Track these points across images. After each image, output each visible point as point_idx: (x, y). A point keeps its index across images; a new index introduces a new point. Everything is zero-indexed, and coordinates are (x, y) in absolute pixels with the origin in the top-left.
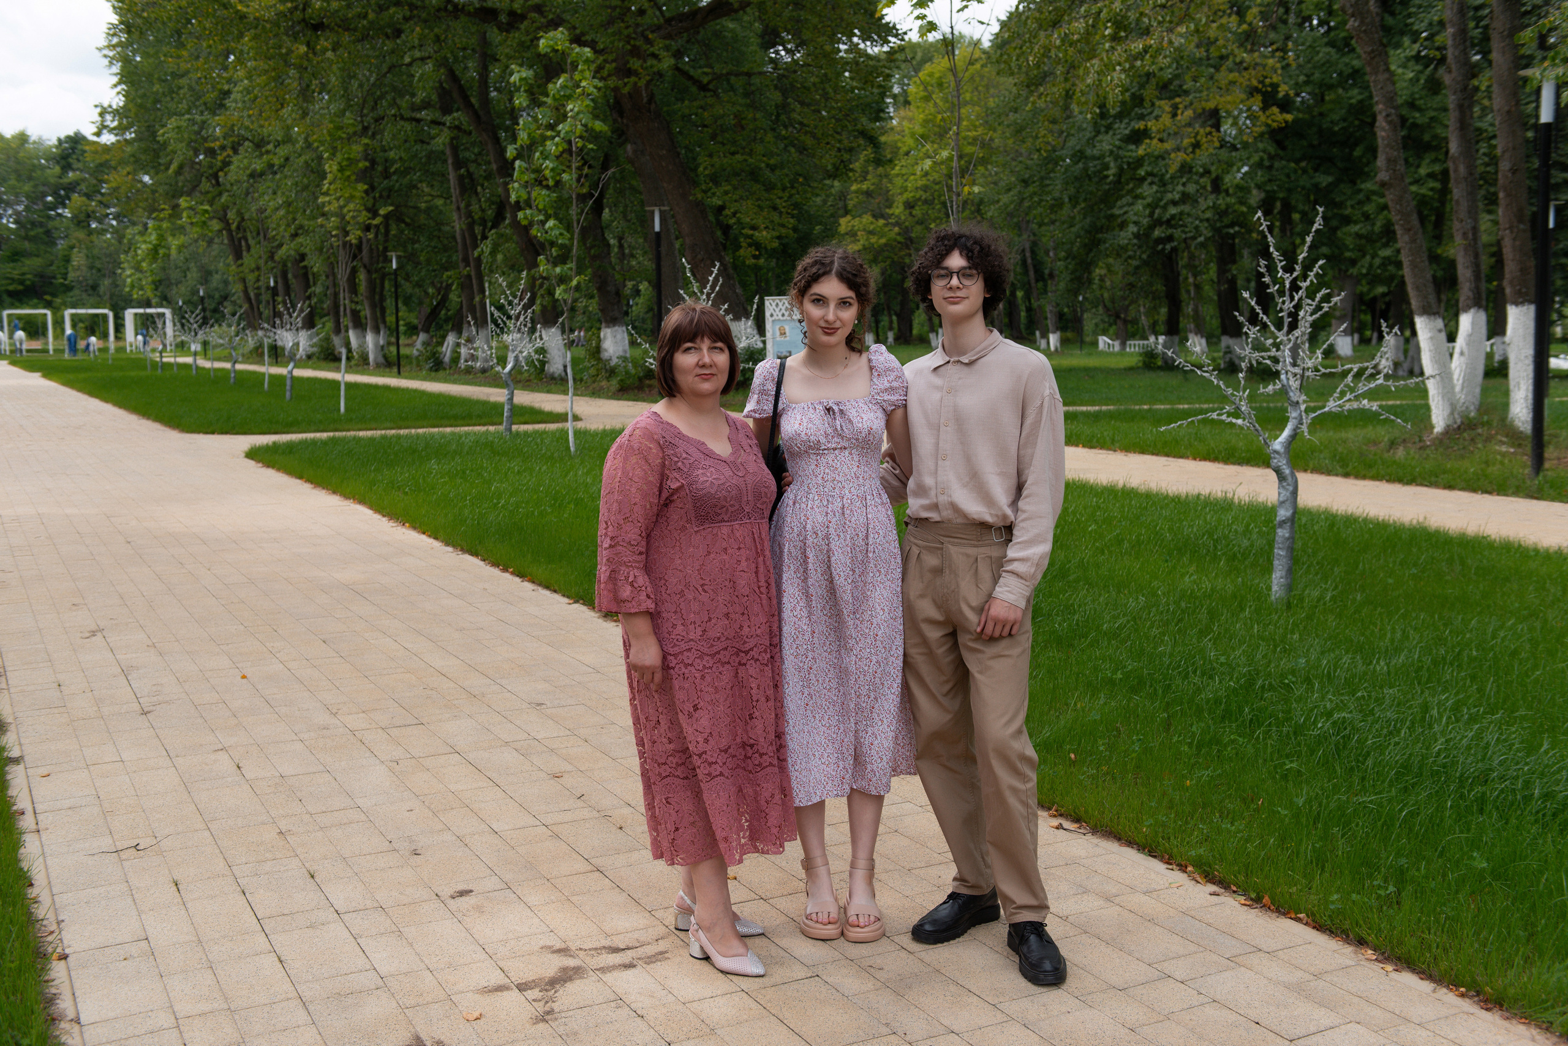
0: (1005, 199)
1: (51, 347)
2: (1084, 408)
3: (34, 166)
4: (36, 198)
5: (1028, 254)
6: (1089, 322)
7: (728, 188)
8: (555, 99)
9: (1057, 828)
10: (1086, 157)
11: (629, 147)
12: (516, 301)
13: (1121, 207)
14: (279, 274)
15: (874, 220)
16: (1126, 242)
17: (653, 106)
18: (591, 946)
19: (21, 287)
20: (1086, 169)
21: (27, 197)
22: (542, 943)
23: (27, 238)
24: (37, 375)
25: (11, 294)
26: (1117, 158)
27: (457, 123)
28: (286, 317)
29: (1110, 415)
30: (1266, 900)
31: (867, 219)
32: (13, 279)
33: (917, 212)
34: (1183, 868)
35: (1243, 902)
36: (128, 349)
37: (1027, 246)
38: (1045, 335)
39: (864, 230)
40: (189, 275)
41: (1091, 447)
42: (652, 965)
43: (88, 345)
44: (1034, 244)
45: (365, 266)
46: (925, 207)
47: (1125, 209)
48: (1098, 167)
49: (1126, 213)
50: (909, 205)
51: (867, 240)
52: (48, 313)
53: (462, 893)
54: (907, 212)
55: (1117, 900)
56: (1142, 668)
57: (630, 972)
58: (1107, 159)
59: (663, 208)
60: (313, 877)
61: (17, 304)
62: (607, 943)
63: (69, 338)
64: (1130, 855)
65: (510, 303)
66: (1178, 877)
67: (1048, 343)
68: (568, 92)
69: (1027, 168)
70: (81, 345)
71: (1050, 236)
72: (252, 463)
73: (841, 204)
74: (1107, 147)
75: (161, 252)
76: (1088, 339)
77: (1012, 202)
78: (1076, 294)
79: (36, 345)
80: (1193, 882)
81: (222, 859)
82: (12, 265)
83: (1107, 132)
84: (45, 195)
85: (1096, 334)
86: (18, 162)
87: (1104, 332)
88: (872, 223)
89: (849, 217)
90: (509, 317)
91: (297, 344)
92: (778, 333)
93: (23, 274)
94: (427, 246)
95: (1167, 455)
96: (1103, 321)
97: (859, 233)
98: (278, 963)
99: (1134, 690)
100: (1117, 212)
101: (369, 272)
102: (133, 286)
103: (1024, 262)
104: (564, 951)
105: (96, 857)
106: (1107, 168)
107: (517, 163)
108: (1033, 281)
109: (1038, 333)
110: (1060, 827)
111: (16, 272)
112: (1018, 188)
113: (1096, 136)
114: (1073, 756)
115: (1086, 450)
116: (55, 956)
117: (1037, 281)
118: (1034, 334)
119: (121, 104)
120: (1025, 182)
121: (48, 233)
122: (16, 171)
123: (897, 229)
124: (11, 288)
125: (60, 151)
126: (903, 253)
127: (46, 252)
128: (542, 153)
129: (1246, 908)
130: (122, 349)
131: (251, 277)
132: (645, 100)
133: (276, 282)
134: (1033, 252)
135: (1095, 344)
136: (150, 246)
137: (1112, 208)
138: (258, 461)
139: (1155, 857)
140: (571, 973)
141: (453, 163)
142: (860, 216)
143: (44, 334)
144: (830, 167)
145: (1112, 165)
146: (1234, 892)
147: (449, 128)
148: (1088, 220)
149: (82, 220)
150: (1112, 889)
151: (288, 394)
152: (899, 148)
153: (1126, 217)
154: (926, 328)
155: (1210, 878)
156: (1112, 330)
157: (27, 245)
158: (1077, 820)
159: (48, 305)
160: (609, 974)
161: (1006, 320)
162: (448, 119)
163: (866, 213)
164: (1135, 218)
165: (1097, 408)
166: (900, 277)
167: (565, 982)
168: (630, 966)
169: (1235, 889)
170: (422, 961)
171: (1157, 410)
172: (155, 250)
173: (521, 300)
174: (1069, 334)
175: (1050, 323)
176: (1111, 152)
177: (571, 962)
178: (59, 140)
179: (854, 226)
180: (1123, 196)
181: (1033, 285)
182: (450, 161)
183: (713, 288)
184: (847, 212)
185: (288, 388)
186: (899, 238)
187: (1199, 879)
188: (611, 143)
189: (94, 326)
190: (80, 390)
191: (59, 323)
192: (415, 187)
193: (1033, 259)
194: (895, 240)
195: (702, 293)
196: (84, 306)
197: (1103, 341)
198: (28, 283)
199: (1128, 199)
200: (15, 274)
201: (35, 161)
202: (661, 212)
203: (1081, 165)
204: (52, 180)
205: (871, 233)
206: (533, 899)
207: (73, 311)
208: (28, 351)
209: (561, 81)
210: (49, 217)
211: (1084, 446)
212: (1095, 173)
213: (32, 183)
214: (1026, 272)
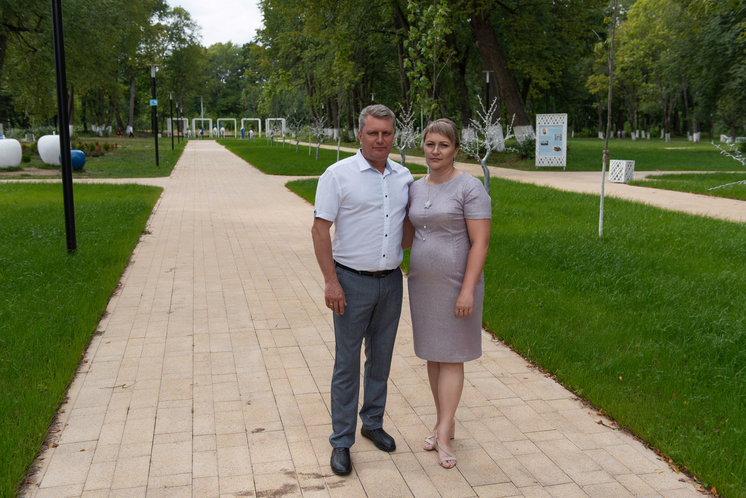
0: (672, 65)
1: (236, 135)
2: (699, 172)
3: (233, 56)
4: (234, 70)
5: (685, 93)
6: (716, 127)
7: (524, 61)
8: (427, 18)
9: (599, 423)
10: (716, 44)
11: (477, 42)
12: (407, 116)
13: (733, 69)
14: (327, 103)
15: (606, 77)
16: (735, 87)
17: (487, 22)
18: (307, 472)
19: (226, 109)
20: (716, 51)
21: (230, 70)
22: (283, 467)
23: (230, 87)
24: (224, 146)
25: (223, 112)
26: (733, 45)
27: (401, 33)
28: (317, 122)
29: (712, 177)
30: (714, 490)
31: (602, 76)
32: (224, 105)
33: (628, 73)
34: (667, 460)
35: (699, 489)
36: (267, 136)
37: (685, 89)
38: (691, 134)
39: (600, 82)
40: (294, 104)
41: (696, 193)
42: (333, 489)
43: (249, 134)
44: (689, 89)
45: (361, 100)
46: (632, 70)
47: (735, 70)
48: (722, 50)
49: (735, 72)
50: (623, 70)
51: (602, 86)
52: (235, 120)
53: (259, 430)
54: (622, 73)
55: (618, 478)
56: (679, 325)
57: (321, 492)
58: (727, 46)
59: (491, 71)
60: (193, 412)
61: (225, 116)
62: (316, 471)
63: (242, 131)
64: (638, 445)
65: (405, 117)
66: (663, 465)
67: (693, 138)
68: (433, 14)
69: (684, 50)
70: (247, 133)
71: (697, 83)
72: (287, 189)
73: (590, 69)
74: (727, 39)
75: (273, 93)
76: (715, 136)
77: (675, 67)
78: (709, 113)
79: (230, 133)
80: (671, 470)
81: (157, 397)
82: (223, 99)
83: (728, 31)
84: (237, 69)
85: (720, 133)
86: (227, 55)
87: (725, 133)
88: (604, 78)
89: (593, 76)
90: (404, 124)
91: (333, 135)
92: (542, 132)
93: (228, 103)
94: (389, 90)
95: (738, 199)
96: (724, 127)
97: (598, 84)
98: (148, 462)
99: (671, 339)
100: (730, 72)
101: (363, 102)
102: (261, 108)
103: (683, 97)
104: (291, 474)
105: (103, 390)
106: (727, 50)
107: (410, 49)
108: (687, 107)
109: (688, 133)
110: (601, 423)
111: (225, 102)
112: (679, 59)
113: (722, 33)
114: (620, 378)
115: (693, 195)
116: (52, 444)
117: (689, 107)
118: (686, 133)
119: (264, 29)
120: (683, 57)
121: (238, 85)
122: (226, 59)
123: (617, 81)
124: (223, 109)
125: (244, 50)
126: (619, 93)
127: (237, 94)
128: (420, 44)
129: (699, 493)
130: (263, 136)
131: (315, 105)
132: (483, 19)
133: (325, 107)
134: (688, 92)
135: (719, 138)
136: (268, 91)
137: (729, 69)
138: (289, 189)
139: (652, 449)
140: (288, 488)
141: (400, 52)
142: (599, 75)
143: (234, 129)
144: (582, 51)
145: (730, 48)
146: (695, 480)
147: (399, 35)
148: (716, 76)
149: (252, 80)
150: (617, 469)
151: (317, 157)
152: (620, 41)
153: (735, 74)
154: (630, 130)
155: (682, 469)
156: (729, 131)
157: (230, 91)
158: (612, 419)
159: (236, 117)
160: (308, 492)
161: (672, 126)
162: (398, 31)
163: (601, 73)
164: (740, 75)
165: (705, 172)
166: (618, 104)
167: (282, 494)
168: (321, 488)
169: (695, 479)
170: (218, 471)
171: (738, 174)
172: (270, 92)
173: (410, 115)
174: (705, 134)
175: (694, 127)
176: (729, 42)
177: (292, 481)
178: (244, 45)
179: (595, 80)
180: (735, 63)
181: (687, 109)
182: (399, 51)
183: (493, 110)
184: (592, 73)
185: (317, 154)
186: (618, 86)
187: (675, 469)
188: (470, 40)
189: (254, 126)
190: (236, 154)
191: (239, 125)
192: (385, 63)
193: (687, 95)
194: (616, 86)
195: (487, 112)
196: (251, 117)
197: (723, 137)
198: (229, 107)
199: (737, 65)
200: (225, 103)
201: (234, 55)
202: (490, 73)
203: (713, 48)
204: (240, 63)
205: (604, 83)
206: (292, 438)
207: (245, 119)
208: (226, 136)
209: (430, 8)
210: (239, 79)
211: (692, 193)
212: (720, 53)
213: (232, 64)
214: (683, 103)
